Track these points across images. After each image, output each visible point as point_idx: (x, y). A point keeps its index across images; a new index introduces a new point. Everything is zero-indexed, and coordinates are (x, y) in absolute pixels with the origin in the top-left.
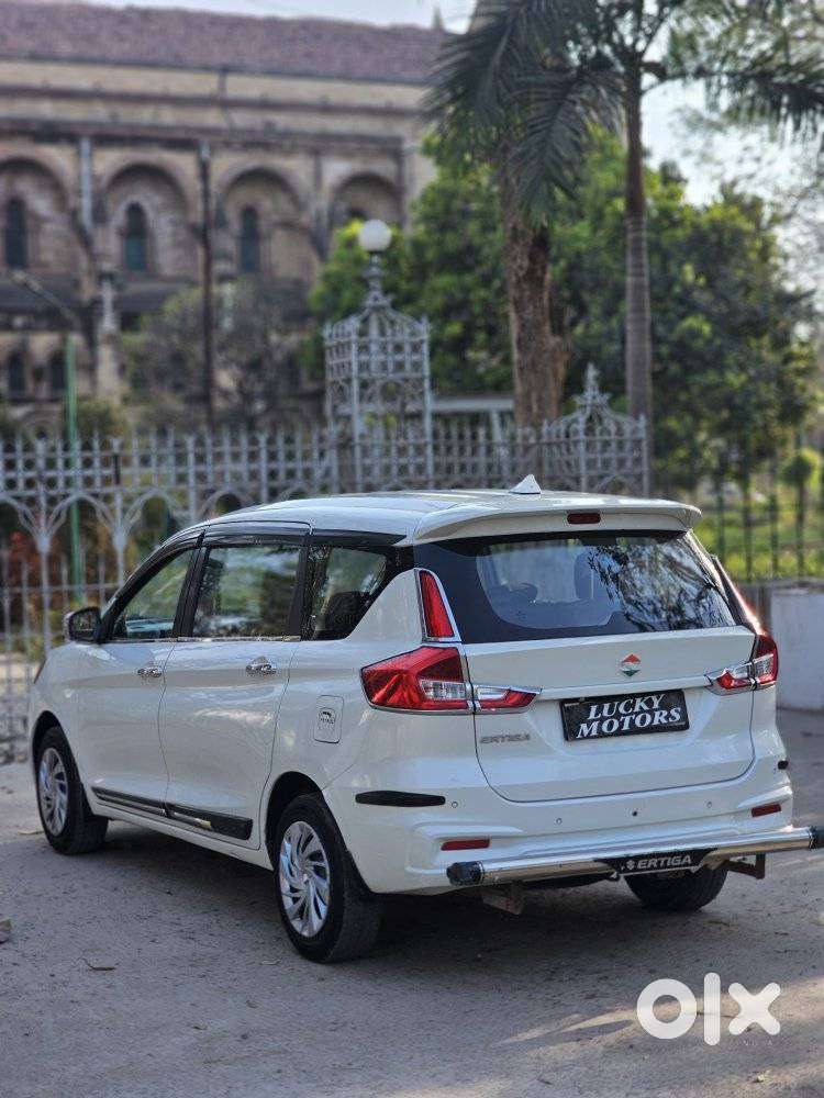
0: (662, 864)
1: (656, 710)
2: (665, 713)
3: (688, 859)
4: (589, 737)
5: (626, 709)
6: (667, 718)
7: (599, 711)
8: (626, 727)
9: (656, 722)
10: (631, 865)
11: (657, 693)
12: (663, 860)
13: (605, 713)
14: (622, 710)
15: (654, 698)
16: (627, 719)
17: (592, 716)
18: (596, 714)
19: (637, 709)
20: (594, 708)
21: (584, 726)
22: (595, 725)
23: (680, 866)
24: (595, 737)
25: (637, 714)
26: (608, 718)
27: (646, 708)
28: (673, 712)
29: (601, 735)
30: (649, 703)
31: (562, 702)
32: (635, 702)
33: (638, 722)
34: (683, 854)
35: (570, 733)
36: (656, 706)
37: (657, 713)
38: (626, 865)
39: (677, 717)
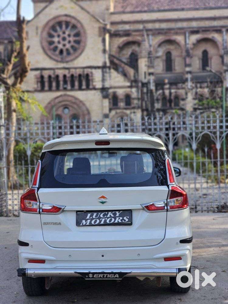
0: (105, 277)
1: (118, 217)
2: (121, 218)
3: (117, 276)
4: (85, 225)
5: (104, 215)
6: (121, 220)
7: (92, 216)
8: (102, 223)
9: (116, 221)
10: (91, 276)
11: (119, 211)
12: (105, 275)
13: (94, 217)
14: (101, 216)
15: (117, 212)
16: (103, 220)
17: (88, 217)
18: (90, 217)
19: (108, 216)
20: (89, 215)
21: (84, 221)
22: (89, 221)
23: (114, 278)
24: (88, 226)
25: (108, 218)
26: (94, 219)
27: (112, 216)
28: (125, 218)
29: (91, 225)
30: (115, 214)
31: (77, 211)
32: (108, 213)
33: (108, 221)
34: (115, 273)
35: (78, 224)
36: (118, 215)
37: (117, 218)
38: (88, 276)
39: (127, 220)
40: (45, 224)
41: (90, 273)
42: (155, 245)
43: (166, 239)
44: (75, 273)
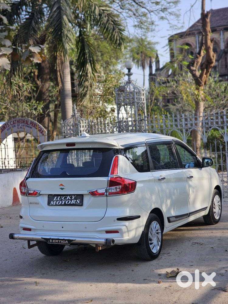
0: (59, 242)
1: (73, 200)
2: (75, 201)
3: (67, 242)
4: (53, 205)
5: (64, 198)
6: (75, 202)
7: (57, 198)
8: (63, 203)
9: (72, 203)
11: (74, 195)
12: (60, 241)
13: (58, 199)
14: (63, 199)
15: (73, 196)
16: (64, 201)
17: (55, 200)
18: (56, 199)
19: (67, 199)
20: (56, 197)
21: (52, 202)
22: (55, 202)
23: (65, 243)
24: (54, 205)
25: (67, 200)
26: (59, 200)
27: (70, 199)
28: (78, 201)
29: (56, 205)
30: (71, 198)
31: (49, 195)
32: (67, 197)
33: (67, 203)
35: (49, 204)
36: (73, 198)
37: (73, 201)
38: (49, 241)
39: (79, 202)
40: (31, 203)
41: (50, 239)
42: (98, 221)
43: (105, 217)
44: (42, 238)
